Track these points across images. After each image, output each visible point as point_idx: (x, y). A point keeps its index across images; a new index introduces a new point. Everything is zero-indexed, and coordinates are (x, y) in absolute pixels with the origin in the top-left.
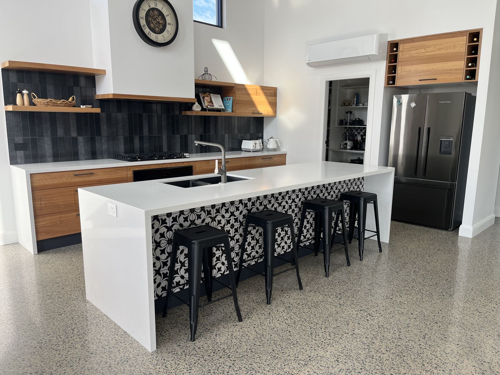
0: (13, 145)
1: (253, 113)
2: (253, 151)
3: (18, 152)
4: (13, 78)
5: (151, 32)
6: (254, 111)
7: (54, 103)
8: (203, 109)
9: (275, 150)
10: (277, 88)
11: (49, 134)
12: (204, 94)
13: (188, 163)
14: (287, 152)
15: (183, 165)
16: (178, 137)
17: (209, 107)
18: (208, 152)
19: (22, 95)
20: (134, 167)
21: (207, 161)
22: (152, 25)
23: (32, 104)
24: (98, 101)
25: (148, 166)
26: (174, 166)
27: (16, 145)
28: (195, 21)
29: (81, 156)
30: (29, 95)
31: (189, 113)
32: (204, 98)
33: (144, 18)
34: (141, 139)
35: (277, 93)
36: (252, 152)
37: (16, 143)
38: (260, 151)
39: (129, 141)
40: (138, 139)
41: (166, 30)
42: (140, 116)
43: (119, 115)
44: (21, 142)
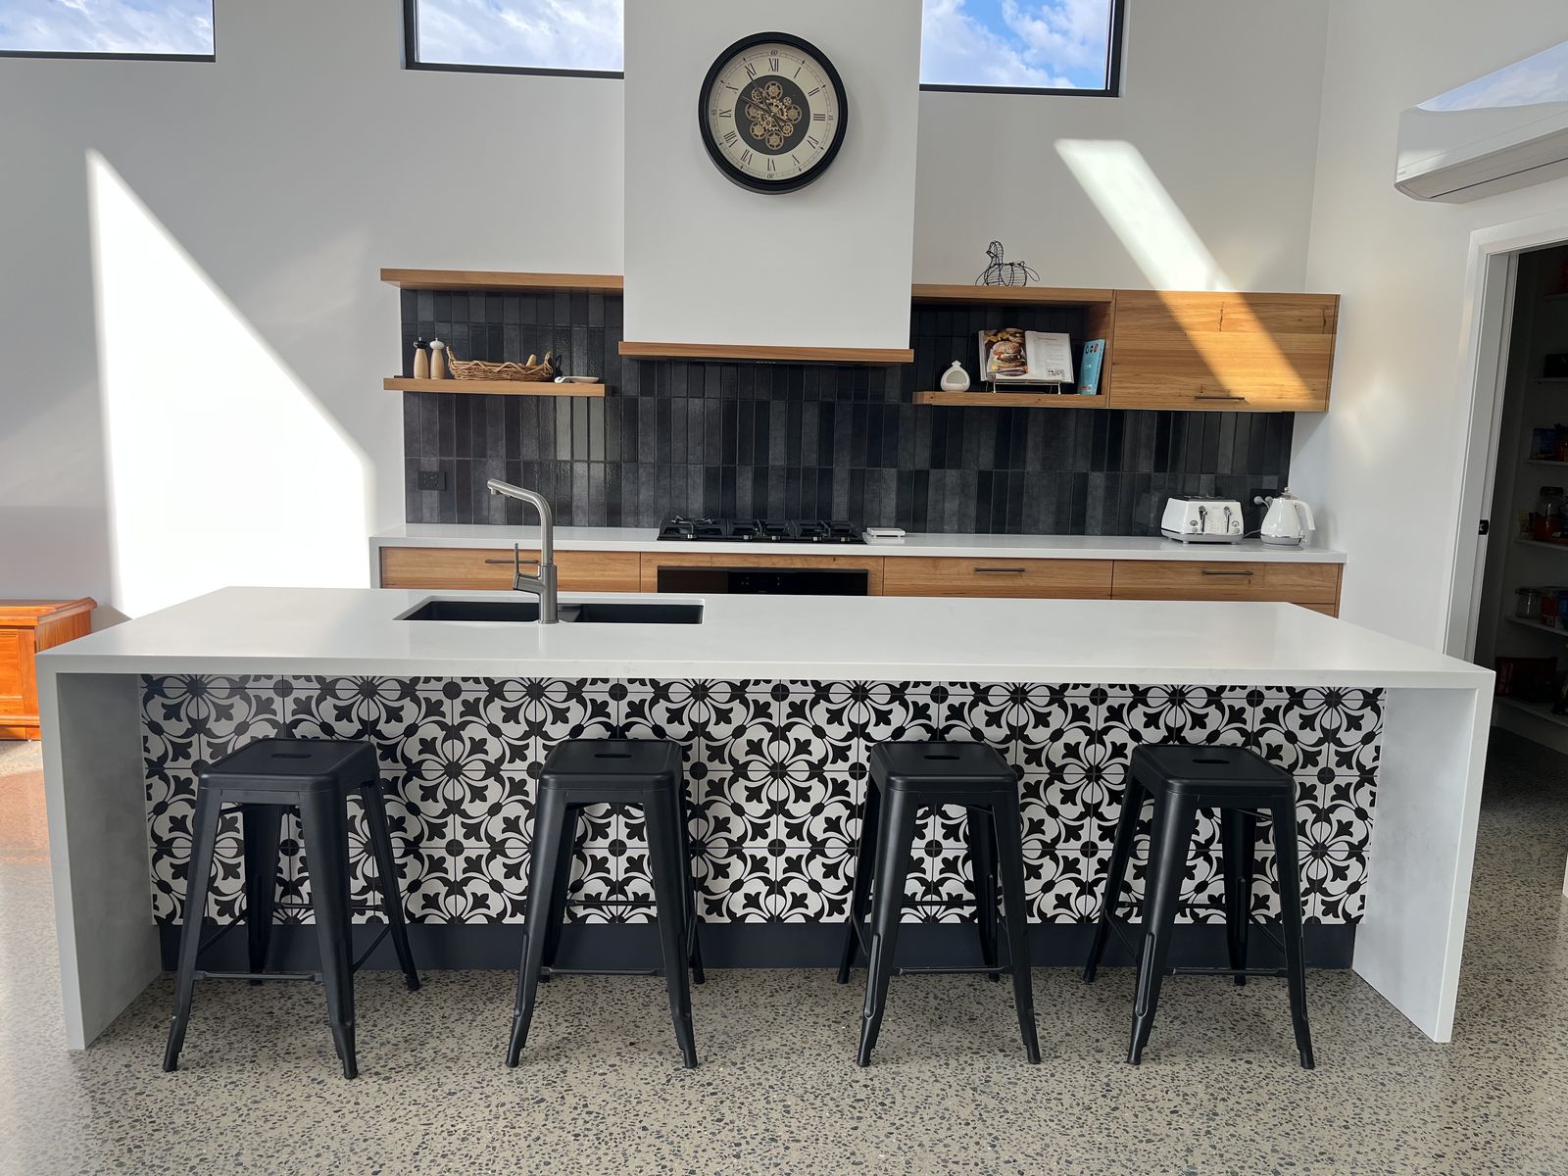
0: (416, 476)
1: (1197, 398)
2: (1190, 543)
3: (425, 492)
4: (426, 312)
5: (752, 151)
6: (1202, 389)
7: (485, 371)
8: (977, 385)
9: (1295, 544)
10: (1337, 297)
11: (503, 451)
12: (995, 335)
13: (853, 561)
14: (1345, 555)
15: (834, 566)
16: (890, 474)
17: (999, 377)
18: (1008, 533)
19: (429, 352)
20: (664, 557)
21: (930, 561)
22: (758, 131)
23: (447, 375)
24: (636, 366)
25: (708, 558)
26: (798, 565)
27: (421, 474)
28: (923, 88)
29: (578, 517)
30: (443, 352)
31: (927, 398)
32: (989, 345)
33: (733, 113)
34: (761, 477)
35: (1335, 316)
36: (1185, 545)
37: (422, 470)
38: (1229, 543)
39: (721, 480)
40: (750, 475)
41: (806, 137)
42: (764, 407)
43: (696, 404)
44: (436, 469)
